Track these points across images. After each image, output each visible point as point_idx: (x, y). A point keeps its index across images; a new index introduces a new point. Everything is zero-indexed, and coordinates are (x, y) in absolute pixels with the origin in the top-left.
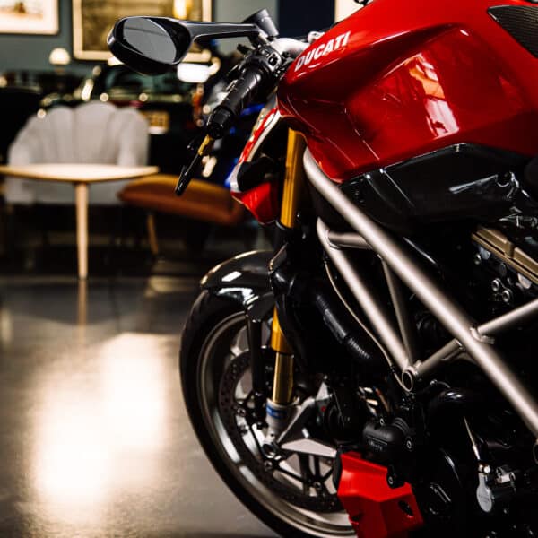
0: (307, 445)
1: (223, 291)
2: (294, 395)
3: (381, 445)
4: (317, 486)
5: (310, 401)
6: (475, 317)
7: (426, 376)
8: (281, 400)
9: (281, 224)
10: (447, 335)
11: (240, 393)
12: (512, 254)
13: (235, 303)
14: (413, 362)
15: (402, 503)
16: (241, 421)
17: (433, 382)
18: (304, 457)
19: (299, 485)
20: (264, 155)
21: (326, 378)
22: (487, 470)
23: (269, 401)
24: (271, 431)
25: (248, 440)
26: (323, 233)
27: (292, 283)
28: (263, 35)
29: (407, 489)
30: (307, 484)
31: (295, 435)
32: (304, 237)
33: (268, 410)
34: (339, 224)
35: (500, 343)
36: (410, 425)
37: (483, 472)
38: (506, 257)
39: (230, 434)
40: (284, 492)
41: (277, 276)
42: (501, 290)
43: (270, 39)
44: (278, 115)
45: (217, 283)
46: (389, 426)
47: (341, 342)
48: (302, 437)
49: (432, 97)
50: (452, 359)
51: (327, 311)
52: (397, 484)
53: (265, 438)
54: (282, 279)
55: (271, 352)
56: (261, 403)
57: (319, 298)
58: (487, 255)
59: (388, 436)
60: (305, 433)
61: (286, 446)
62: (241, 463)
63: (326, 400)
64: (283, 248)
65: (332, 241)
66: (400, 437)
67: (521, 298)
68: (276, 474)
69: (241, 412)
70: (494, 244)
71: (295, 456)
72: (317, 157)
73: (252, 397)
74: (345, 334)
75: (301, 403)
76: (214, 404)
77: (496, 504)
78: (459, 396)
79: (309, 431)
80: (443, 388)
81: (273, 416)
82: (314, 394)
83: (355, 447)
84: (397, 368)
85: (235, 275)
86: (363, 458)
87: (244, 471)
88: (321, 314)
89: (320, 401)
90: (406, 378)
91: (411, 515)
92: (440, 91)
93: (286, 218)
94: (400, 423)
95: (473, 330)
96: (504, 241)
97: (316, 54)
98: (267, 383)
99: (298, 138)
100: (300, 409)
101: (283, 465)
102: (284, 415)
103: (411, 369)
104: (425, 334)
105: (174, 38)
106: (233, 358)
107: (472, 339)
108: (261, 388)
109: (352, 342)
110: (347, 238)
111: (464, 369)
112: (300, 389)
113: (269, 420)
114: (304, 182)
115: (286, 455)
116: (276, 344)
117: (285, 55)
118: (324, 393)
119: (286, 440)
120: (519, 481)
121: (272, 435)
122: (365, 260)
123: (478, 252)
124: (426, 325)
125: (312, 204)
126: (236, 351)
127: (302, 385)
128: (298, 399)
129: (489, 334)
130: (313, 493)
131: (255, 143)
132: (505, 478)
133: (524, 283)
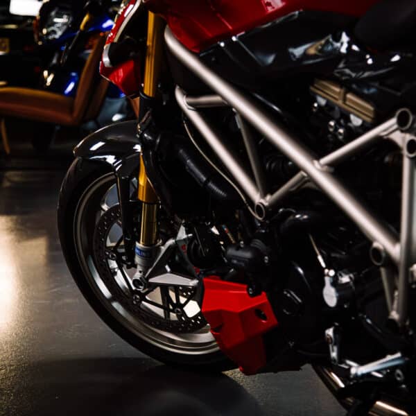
1: (93, 158)
2: (158, 238)
3: (243, 261)
4: (178, 311)
5: (171, 242)
6: (316, 152)
7: (275, 206)
8: (148, 242)
9: (145, 95)
12: (345, 99)
14: (264, 196)
15: (258, 312)
16: (113, 264)
17: (281, 210)
20: (128, 37)
21: (183, 222)
22: (332, 273)
23: (137, 244)
24: (139, 268)
25: (119, 279)
26: (182, 100)
27: (158, 141)
31: (159, 271)
32: (164, 103)
33: (137, 251)
34: (197, 87)
35: (338, 171)
36: (266, 245)
37: (328, 275)
38: (340, 102)
41: (146, 135)
42: (336, 129)
46: (248, 246)
47: (202, 185)
48: (165, 272)
50: (298, 188)
51: (188, 161)
52: (256, 293)
54: (150, 138)
56: (129, 247)
57: (181, 151)
58: (323, 102)
59: (248, 255)
60: (168, 268)
61: (152, 280)
62: (113, 299)
63: (184, 239)
64: (148, 112)
65: (190, 104)
66: (258, 254)
67: (352, 134)
68: (142, 305)
69: (113, 256)
71: (158, 289)
73: (122, 243)
74: (204, 179)
75: (163, 244)
76: (89, 252)
77: (340, 300)
78: (305, 217)
79: (170, 267)
80: (291, 213)
81: (141, 256)
82: (174, 235)
83: (213, 272)
84: (250, 201)
86: (222, 279)
87: (116, 305)
88: (184, 164)
89: (180, 241)
90: (259, 209)
91: (265, 319)
93: (148, 88)
94: (258, 243)
95: (316, 162)
96: (337, 90)
98: (135, 230)
100: (163, 249)
102: (149, 255)
103: (262, 201)
106: (102, 213)
107: (315, 170)
108: (131, 234)
109: (211, 185)
110: (204, 99)
111: (311, 195)
112: (162, 233)
113: (138, 260)
115: (153, 287)
116: (142, 196)
118: (182, 234)
119: (152, 275)
121: (140, 272)
123: (316, 101)
124: (273, 165)
126: (106, 207)
127: (163, 230)
128: (161, 241)
129: (330, 164)
131: (120, 27)
132: (345, 279)
133: (356, 121)
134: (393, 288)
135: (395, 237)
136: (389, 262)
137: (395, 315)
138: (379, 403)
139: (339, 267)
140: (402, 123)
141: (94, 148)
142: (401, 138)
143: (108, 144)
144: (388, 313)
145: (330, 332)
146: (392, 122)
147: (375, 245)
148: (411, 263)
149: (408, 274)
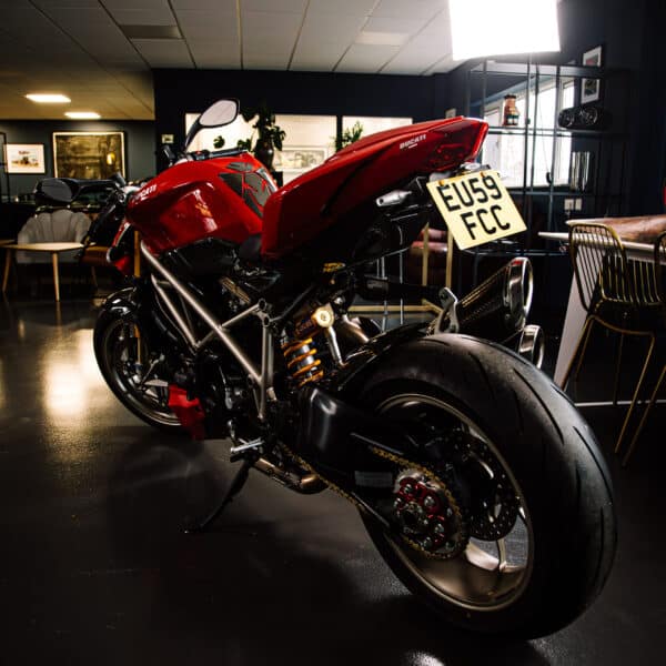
0: (157, 382)
1: (114, 308)
2: (149, 358)
3: (182, 381)
4: (164, 401)
5: (156, 361)
6: (220, 321)
7: (202, 348)
8: (142, 361)
9: (135, 276)
10: (210, 329)
11: (124, 357)
12: (236, 289)
13: (117, 314)
14: (197, 342)
15: (196, 407)
16: (126, 373)
17: (205, 350)
18: (158, 389)
19: (158, 401)
21: (163, 351)
22: (229, 390)
23: (137, 362)
25: (130, 381)
26: (154, 281)
28: (118, 185)
29: (197, 401)
30: (161, 402)
31: (151, 378)
32: (145, 282)
33: (137, 366)
34: (160, 277)
35: (231, 331)
36: (195, 372)
37: (227, 391)
38: (234, 291)
40: (149, 404)
42: (233, 306)
43: (122, 186)
44: (128, 225)
45: (110, 304)
46: (185, 373)
47: (164, 333)
48: (154, 379)
49: (207, 216)
50: (212, 340)
51: (157, 318)
52: (191, 399)
54: (134, 304)
55: (135, 339)
56: (133, 363)
57: (153, 312)
58: (226, 290)
59: (185, 378)
60: (156, 376)
61: (147, 383)
62: (128, 392)
63: (162, 361)
64: (136, 288)
65: (158, 284)
66: (190, 377)
67: (242, 309)
68: (145, 396)
69: (125, 368)
70: (229, 285)
71: (153, 387)
72: (147, 244)
73: (129, 361)
74: (166, 329)
75: (152, 362)
76: (112, 365)
77: (234, 405)
78: (216, 357)
80: (210, 353)
81: (139, 369)
82: (158, 358)
84: (190, 343)
85: (118, 300)
87: (129, 396)
88: (154, 320)
90: (193, 349)
91: (200, 412)
93: (137, 274)
94: (191, 371)
95: (220, 326)
96: (232, 283)
97: (142, 195)
98: (135, 354)
99: (139, 236)
100: (152, 365)
101: (148, 392)
102: (144, 369)
103: (196, 344)
104: (201, 329)
105: (71, 188)
106: (120, 341)
107: (219, 330)
108: (133, 357)
109: (169, 333)
110: (164, 283)
111: (217, 344)
112: (152, 355)
113: (138, 371)
114: (143, 257)
115: (149, 387)
116: (137, 335)
117: (129, 195)
118: (162, 357)
119: (147, 380)
120: (244, 394)
122: (171, 292)
123: (222, 288)
125: (147, 268)
126: (121, 338)
128: (151, 360)
129: (227, 327)
130: (164, 405)
131: (119, 237)
132: (238, 393)
133: (242, 303)
134: (260, 401)
135: (259, 372)
136: (256, 384)
137: (261, 416)
138: (262, 460)
139: (232, 386)
140: (262, 306)
141: (115, 302)
142: (262, 315)
143: (123, 301)
144: (258, 414)
145: (230, 423)
146: (257, 306)
147: (250, 376)
148: (267, 387)
149: (266, 394)
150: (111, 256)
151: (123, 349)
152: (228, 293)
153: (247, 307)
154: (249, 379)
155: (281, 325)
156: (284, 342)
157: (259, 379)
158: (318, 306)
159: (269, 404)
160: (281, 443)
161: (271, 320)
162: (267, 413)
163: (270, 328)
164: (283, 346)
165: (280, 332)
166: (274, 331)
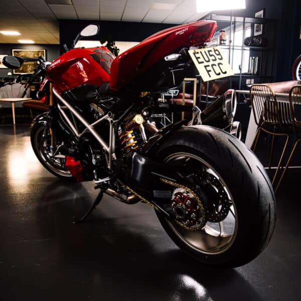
0: (60, 156)
1: (40, 122)
2: (56, 144)
3: (72, 152)
4: (64, 165)
5: (60, 146)
6: (90, 123)
7: (82, 136)
8: (53, 146)
10: (85, 127)
11: (45, 145)
13: (42, 124)
14: (79, 134)
15: (78, 165)
16: (46, 152)
17: (83, 138)
18: (61, 159)
19: (60, 165)
23: (51, 146)
25: (48, 156)
26: (59, 107)
27: (52, 118)
28: (42, 61)
29: (79, 162)
30: (62, 165)
31: (57, 154)
33: (51, 148)
34: (62, 104)
35: (96, 128)
37: (93, 156)
38: (97, 109)
39: (43, 155)
40: (57, 167)
42: (96, 116)
43: (44, 62)
44: (47, 80)
45: (38, 120)
46: (73, 148)
47: (63, 131)
48: (59, 154)
50: (86, 132)
52: (76, 161)
53: (50, 154)
54: (50, 117)
55: (50, 136)
56: (49, 147)
57: (58, 121)
59: (73, 150)
60: (60, 153)
62: (46, 161)
65: (61, 108)
66: (76, 150)
67: (100, 117)
68: (54, 163)
69: (45, 149)
70: (94, 107)
71: (58, 158)
72: (56, 89)
73: (47, 146)
74: (64, 129)
76: (39, 149)
77: (96, 163)
78: (88, 140)
80: (85, 139)
82: (61, 144)
84: (75, 135)
85: (42, 118)
87: (47, 163)
88: (59, 125)
89: (62, 146)
90: (77, 137)
91: (81, 168)
92: (86, 76)
93: (51, 104)
94: (76, 147)
95: (90, 125)
96: (96, 105)
97: (53, 65)
98: (50, 142)
99: (52, 85)
100: (58, 148)
101: (56, 161)
102: (54, 149)
104: (81, 128)
105: (20, 61)
107: (90, 127)
108: (49, 144)
109: (66, 131)
110: (63, 107)
111: (89, 134)
112: (58, 143)
113: (51, 151)
114: (54, 95)
115: (56, 158)
116: (51, 133)
117: (47, 66)
118: (63, 144)
119: (55, 155)
120: (101, 157)
121: (52, 154)
122: (67, 111)
123: (91, 108)
125: (56, 100)
126: (43, 136)
128: (57, 146)
129: (93, 126)
130: (63, 167)
131: (43, 86)
132: (98, 157)
133: (100, 114)
134: (108, 160)
135: (108, 146)
136: (107, 152)
137: (109, 167)
139: (96, 154)
140: (109, 115)
141: (40, 119)
142: (110, 119)
143: (44, 118)
144: (107, 166)
145: (94, 171)
146: (107, 115)
147: (104, 148)
148: (112, 153)
149: (112, 156)
150: (38, 94)
151: (44, 141)
152: (94, 110)
153: (102, 116)
154: (104, 150)
155: (118, 124)
156: (120, 132)
157: (108, 149)
158: (136, 114)
159: (113, 161)
160: (118, 180)
161: (114, 121)
162: (112, 166)
163: (113, 125)
164: (119, 134)
165: (118, 128)
166: (115, 127)
